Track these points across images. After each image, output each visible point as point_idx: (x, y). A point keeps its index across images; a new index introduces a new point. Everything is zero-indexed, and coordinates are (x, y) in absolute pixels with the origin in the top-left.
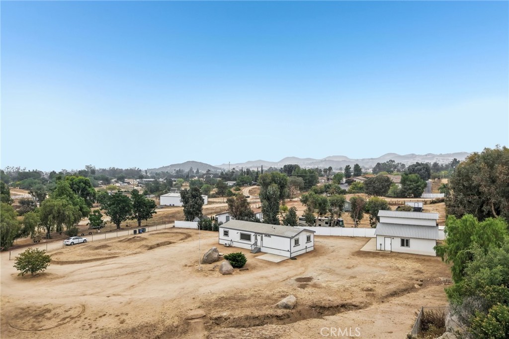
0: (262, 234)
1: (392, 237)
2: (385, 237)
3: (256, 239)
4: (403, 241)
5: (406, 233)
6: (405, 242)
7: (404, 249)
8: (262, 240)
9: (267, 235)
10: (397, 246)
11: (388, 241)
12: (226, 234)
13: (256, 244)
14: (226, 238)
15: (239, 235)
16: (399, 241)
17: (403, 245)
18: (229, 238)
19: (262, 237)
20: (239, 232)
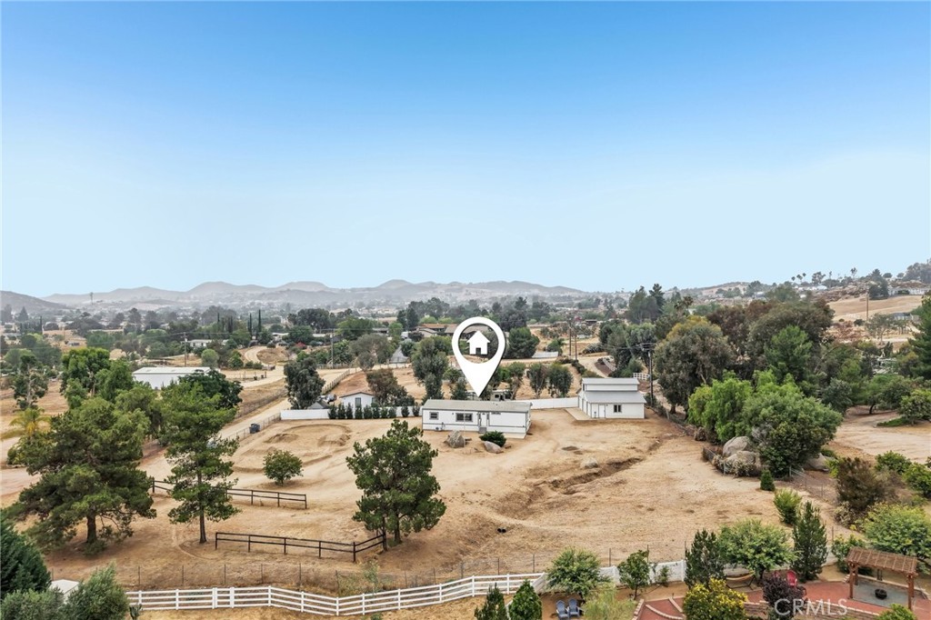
0: (488, 412)
1: (606, 404)
2: (600, 404)
3: (480, 418)
4: (615, 407)
5: (618, 399)
6: (617, 408)
7: (617, 415)
8: (488, 418)
9: (494, 413)
10: (610, 413)
11: (602, 408)
12: (434, 416)
13: (479, 424)
14: (434, 421)
15: (455, 417)
16: (611, 408)
17: (615, 411)
18: (439, 421)
19: (488, 416)
20: (455, 412)
